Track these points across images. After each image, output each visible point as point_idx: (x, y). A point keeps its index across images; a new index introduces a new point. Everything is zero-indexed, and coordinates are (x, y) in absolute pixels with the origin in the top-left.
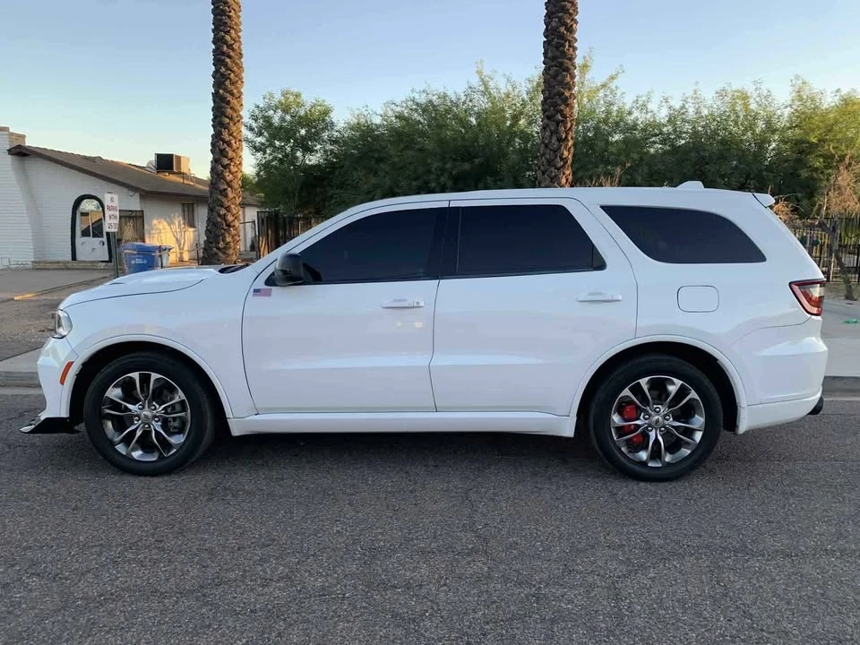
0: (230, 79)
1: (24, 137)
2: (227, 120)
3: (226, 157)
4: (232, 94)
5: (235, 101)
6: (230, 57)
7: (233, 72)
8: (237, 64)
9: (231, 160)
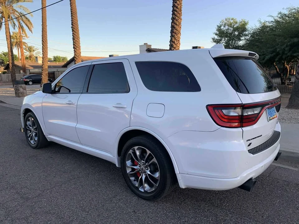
0: (176, 19)
1: (151, 46)
2: (174, 34)
3: (173, 47)
4: (176, 24)
5: (177, 27)
6: (176, 11)
7: (177, 16)
8: (179, 13)
9: (175, 48)
